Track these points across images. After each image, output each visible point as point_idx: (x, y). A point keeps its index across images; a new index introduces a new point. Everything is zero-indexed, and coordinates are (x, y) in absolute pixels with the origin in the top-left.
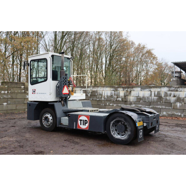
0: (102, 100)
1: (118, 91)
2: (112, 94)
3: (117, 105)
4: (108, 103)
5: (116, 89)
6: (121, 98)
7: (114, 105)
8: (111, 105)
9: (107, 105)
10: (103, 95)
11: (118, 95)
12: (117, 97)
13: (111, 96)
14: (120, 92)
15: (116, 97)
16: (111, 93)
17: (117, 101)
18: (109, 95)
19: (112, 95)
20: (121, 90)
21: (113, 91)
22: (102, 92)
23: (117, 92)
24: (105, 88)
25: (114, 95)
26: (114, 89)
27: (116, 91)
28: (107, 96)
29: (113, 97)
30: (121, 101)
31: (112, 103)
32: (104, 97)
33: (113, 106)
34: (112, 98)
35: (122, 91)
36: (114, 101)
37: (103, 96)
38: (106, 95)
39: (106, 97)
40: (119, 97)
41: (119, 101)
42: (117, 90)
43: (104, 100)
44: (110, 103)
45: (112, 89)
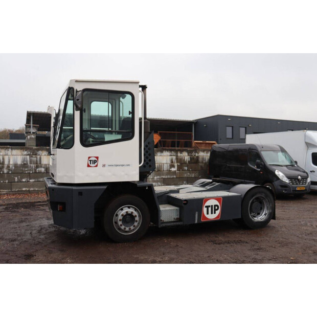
0: (3, 173)
1: (38, 157)
2: (27, 161)
3: (36, 180)
4: (18, 178)
5: (33, 153)
6: (44, 168)
7: (31, 181)
8: (24, 180)
9: (16, 180)
10: (6, 162)
11: (39, 163)
12: (37, 167)
13: (25, 164)
14: (42, 157)
15: (33, 166)
16: (24, 158)
17: (36, 172)
18: (19, 162)
19: (25, 162)
20: (43, 154)
21: (28, 157)
22: (3, 159)
23: (36, 158)
24: (10, 150)
25: (30, 164)
26: (29, 153)
27: (34, 156)
28: (16, 165)
29: (27, 167)
30: (44, 173)
31: (27, 177)
32: (8, 167)
33: (29, 181)
34: (26, 169)
35: (45, 155)
36: (30, 173)
37: (6, 166)
38: (11, 162)
39: (13, 168)
40: (41, 167)
41: (40, 172)
42: (36, 155)
43: (8, 173)
44: (22, 178)
45: (25, 153)
